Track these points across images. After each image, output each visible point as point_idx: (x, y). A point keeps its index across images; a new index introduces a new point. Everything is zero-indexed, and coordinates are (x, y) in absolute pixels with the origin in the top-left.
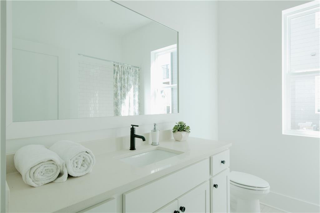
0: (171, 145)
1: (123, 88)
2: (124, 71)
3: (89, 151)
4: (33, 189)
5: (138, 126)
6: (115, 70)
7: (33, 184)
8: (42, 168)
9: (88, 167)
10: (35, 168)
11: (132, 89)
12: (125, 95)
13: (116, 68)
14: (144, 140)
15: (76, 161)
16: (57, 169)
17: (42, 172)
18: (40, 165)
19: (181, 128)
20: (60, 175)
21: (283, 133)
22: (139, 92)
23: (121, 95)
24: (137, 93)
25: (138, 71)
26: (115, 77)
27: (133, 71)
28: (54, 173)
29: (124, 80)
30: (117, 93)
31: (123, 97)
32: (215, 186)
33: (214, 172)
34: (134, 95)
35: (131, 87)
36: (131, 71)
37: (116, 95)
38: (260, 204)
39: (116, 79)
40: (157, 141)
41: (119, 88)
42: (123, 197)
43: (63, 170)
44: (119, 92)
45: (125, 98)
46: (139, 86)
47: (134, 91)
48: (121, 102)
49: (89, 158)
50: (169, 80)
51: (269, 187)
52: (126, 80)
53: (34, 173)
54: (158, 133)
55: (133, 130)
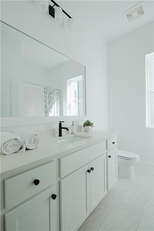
0: (83, 134)
1: (50, 102)
2: (51, 92)
3: (37, 134)
4: (6, 156)
5: (63, 122)
6: (45, 91)
7: (6, 153)
8: (11, 143)
9: (37, 144)
10: (7, 143)
11: (56, 103)
12: (51, 107)
13: (46, 90)
14: (68, 130)
15: (30, 140)
16: (19, 144)
17: (10, 146)
18: (10, 141)
19: (88, 124)
20: (21, 148)
21: (147, 127)
22: (60, 105)
23: (49, 107)
24: (59, 106)
25: (59, 92)
26: (45, 96)
27: (56, 92)
28: (17, 147)
29: (51, 97)
30: (46, 106)
31: (50, 108)
32: (109, 157)
33: (109, 148)
34: (57, 107)
35: (55, 102)
36: (55, 92)
37: (46, 107)
38: (134, 169)
39: (46, 97)
40: (75, 132)
41: (48, 103)
42: (59, 160)
43: (23, 145)
44: (48, 105)
45: (52, 109)
46: (60, 101)
47: (57, 105)
48: (49, 111)
49: (38, 139)
50: (77, 99)
51: (139, 158)
52: (52, 98)
53: (6, 146)
54: (75, 127)
55: (60, 124)
